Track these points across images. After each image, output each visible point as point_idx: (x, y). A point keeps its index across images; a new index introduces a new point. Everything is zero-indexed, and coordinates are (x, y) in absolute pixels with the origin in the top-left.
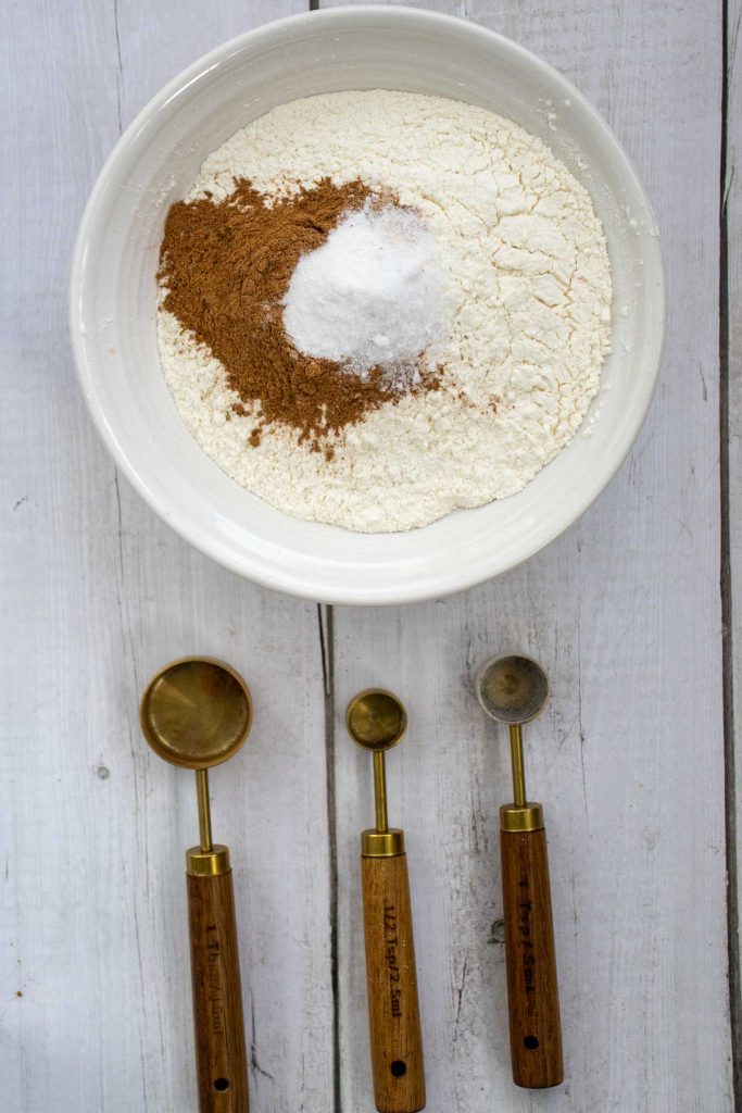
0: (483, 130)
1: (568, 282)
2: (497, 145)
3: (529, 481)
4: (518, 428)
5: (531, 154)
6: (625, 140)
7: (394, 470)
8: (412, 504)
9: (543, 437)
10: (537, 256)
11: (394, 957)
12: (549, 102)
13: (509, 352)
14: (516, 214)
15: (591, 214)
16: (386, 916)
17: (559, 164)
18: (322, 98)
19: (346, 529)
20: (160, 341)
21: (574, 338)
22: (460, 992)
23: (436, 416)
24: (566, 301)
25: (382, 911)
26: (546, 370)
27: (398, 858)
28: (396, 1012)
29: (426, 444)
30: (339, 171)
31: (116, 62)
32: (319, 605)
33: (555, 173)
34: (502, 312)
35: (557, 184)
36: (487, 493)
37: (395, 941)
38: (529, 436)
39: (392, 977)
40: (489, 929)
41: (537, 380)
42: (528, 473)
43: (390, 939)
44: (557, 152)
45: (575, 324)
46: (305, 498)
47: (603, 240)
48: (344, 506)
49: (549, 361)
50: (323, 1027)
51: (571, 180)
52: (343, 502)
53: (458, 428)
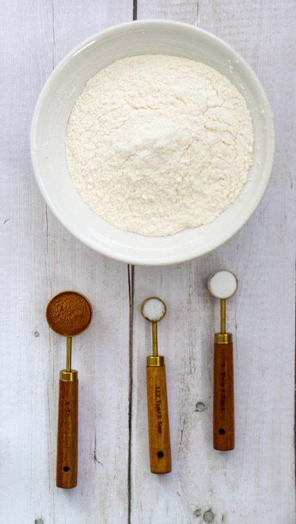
0: (202, 72)
1: (235, 135)
2: (208, 79)
3: (217, 217)
4: (213, 195)
5: (222, 83)
6: (262, 80)
7: (161, 210)
8: (167, 225)
9: (223, 199)
10: (223, 124)
11: (159, 408)
12: (230, 61)
13: (210, 164)
14: (215, 107)
15: (246, 108)
16: (156, 391)
17: (233, 87)
18: (137, 57)
19: (140, 234)
20: (67, 155)
21: (237, 159)
22: (182, 431)
23: (179, 189)
24: (234, 143)
25: (155, 389)
26: (225, 171)
27: (161, 367)
28: (160, 431)
29: (175, 200)
30: (143, 87)
31: (52, 41)
32: (129, 265)
33: (231, 90)
34: (208, 147)
35: (232, 95)
36: (199, 221)
37: (160, 401)
38: (218, 198)
39: (158, 416)
40: (195, 406)
41: (221, 175)
42: (217, 214)
43: (158, 400)
44: (232, 81)
45: (237, 153)
46: (124, 221)
47: (250, 119)
48: (140, 225)
49: (227, 168)
50: (124, 444)
51: (238, 94)
52: (139, 223)
53: (188, 194)
